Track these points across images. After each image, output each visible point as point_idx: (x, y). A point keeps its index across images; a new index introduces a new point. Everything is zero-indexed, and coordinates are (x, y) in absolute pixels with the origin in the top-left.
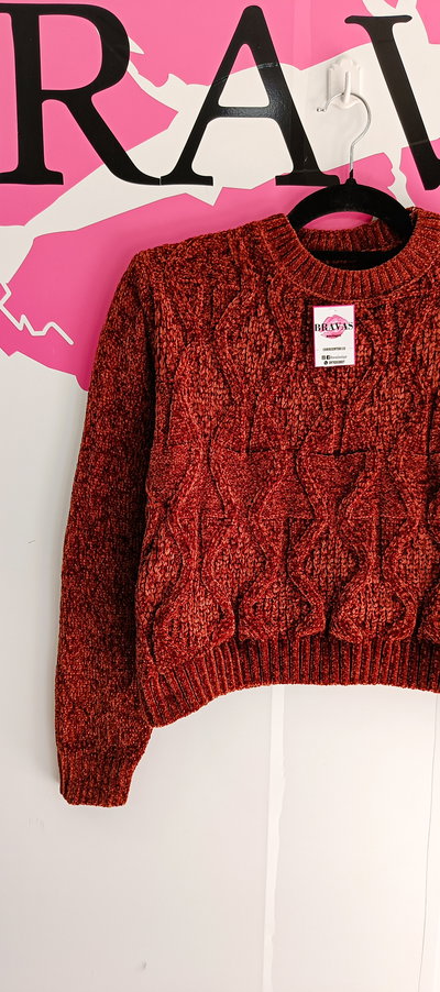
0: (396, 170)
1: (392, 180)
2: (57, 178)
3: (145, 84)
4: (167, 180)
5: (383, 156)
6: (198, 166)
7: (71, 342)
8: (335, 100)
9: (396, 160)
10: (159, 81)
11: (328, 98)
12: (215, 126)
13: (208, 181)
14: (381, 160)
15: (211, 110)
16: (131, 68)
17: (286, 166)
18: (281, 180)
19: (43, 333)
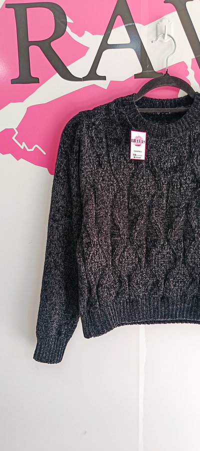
0: (189, 69)
1: (188, 73)
2: (36, 81)
3: (74, 36)
4: (85, 79)
5: (183, 62)
6: (99, 72)
7: (45, 154)
8: (160, 38)
9: (189, 64)
10: (80, 34)
11: (157, 36)
12: (106, 53)
13: (104, 78)
14: (183, 65)
15: (104, 46)
16: (68, 30)
17: (139, 69)
18: (136, 76)
19: (32, 150)
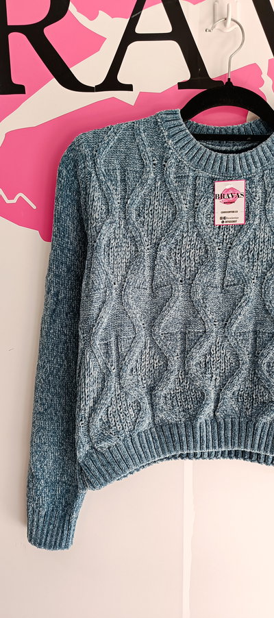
0: (265, 76)
1: (262, 82)
2: (20, 90)
3: (82, 19)
4: (99, 88)
5: (255, 65)
6: (122, 78)
7: (34, 207)
8: (219, 25)
9: (264, 68)
10: (92, 17)
11: (214, 22)
12: (134, 47)
13: (129, 88)
14: (254, 68)
15: (130, 36)
16: (72, 8)
17: (186, 75)
18: (182, 85)
19: (14, 201)
